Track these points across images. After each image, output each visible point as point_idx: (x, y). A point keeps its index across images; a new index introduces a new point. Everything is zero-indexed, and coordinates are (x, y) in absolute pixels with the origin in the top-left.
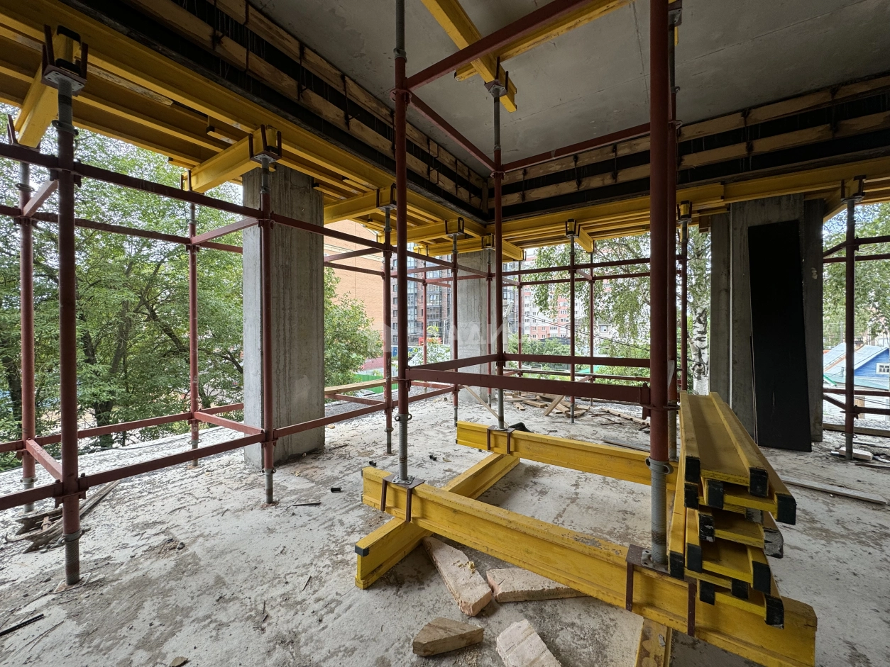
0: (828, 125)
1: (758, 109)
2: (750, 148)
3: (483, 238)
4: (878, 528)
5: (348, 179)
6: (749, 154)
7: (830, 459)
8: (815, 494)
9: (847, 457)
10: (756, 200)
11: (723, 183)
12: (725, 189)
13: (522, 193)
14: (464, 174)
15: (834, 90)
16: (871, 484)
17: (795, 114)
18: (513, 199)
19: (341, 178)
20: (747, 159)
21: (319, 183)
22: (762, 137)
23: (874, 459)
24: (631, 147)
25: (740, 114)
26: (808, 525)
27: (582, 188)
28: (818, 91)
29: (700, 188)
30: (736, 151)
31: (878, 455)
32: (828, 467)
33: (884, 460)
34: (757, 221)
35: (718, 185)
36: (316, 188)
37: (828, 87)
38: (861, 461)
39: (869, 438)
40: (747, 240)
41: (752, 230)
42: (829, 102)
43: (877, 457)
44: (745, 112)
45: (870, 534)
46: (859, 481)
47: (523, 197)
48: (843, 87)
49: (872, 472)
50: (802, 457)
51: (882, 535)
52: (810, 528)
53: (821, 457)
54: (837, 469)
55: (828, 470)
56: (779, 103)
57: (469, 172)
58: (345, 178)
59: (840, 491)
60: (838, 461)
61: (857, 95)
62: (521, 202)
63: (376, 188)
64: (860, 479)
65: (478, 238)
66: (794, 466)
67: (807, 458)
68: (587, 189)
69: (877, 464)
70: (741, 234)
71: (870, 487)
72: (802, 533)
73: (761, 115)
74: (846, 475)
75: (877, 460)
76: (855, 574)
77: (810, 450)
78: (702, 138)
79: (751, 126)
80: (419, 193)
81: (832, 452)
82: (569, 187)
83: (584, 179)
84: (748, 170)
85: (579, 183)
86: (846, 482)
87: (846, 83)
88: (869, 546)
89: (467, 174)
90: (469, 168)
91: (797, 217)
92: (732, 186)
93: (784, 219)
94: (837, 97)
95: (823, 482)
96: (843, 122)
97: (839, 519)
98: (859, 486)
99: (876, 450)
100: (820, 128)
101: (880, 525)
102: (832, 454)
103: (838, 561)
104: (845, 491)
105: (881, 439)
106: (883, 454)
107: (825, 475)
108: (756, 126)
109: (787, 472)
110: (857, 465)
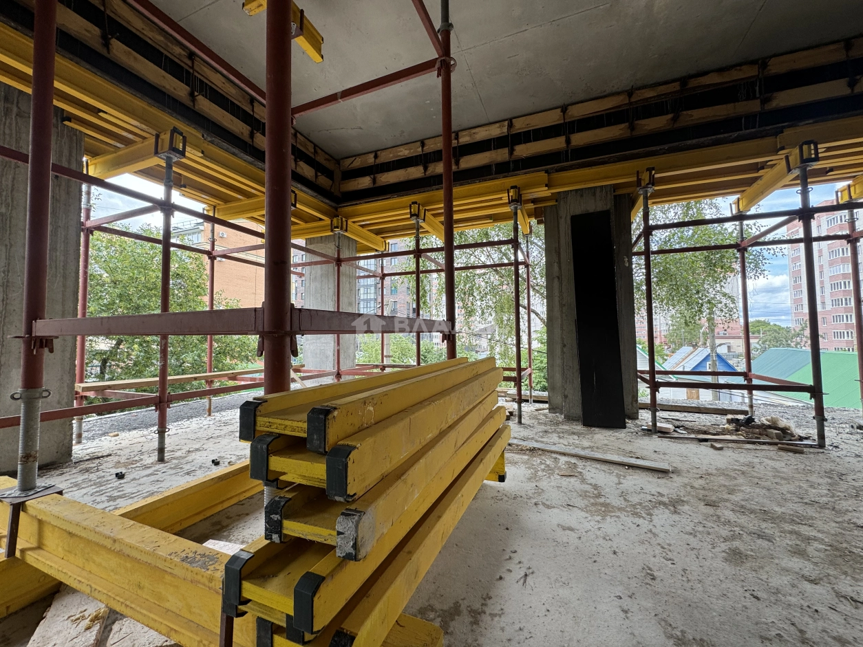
0: (627, 124)
1: (574, 106)
2: (568, 141)
3: (332, 221)
4: (655, 497)
5: (106, 113)
6: (567, 146)
7: (639, 433)
8: (613, 468)
9: (653, 431)
10: (576, 190)
11: (547, 172)
12: (549, 179)
13: (372, 176)
14: (308, 150)
15: (630, 93)
16: (664, 454)
17: (602, 113)
18: (365, 182)
19: (95, 111)
20: (567, 151)
21: (70, 118)
22: (578, 131)
23: (675, 431)
24: (470, 136)
25: (559, 110)
26: (592, 501)
27: (429, 172)
28: (618, 93)
29: (528, 176)
30: (557, 143)
31: (678, 427)
32: (635, 441)
33: (681, 432)
34: (578, 210)
35: (543, 174)
36: (66, 123)
37: (626, 91)
38: (663, 433)
39: (677, 414)
40: (570, 228)
41: (575, 219)
42: (626, 104)
43: (677, 429)
44: (564, 109)
45: (647, 504)
46: (655, 452)
47: (374, 181)
48: (637, 92)
49: (669, 443)
50: (616, 434)
51: (656, 503)
52: (593, 504)
53: (632, 433)
54: (641, 442)
55: (634, 444)
56: (589, 102)
57: (315, 149)
58: (100, 111)
59: (634, 463)
60: (645, 435)
61: (647, 99)
62: (371, 186)
63: (154, 132)
64: (657, 450)
65: (327, 221)
66: (606, 442)
67: (621, 434)
68: (432, 174)
69: (676, 435)
70: (566, 223)
71: (662, 456)
72: (582, 510)
73: (577, 112)
74: (646, 447)
75: (677, 432)
76: (615, 553)
77: (625, 427)
78: (530, 131)
79: (569, 122)
80: (234, 154)
81: (643, 427)
82: (416, 172)
83: (430, 165)
84: (567, 161)
85: (426, 169)
86: (645, 453)
87: (639, 88)
88: (640, 517)
89: (313, 151)
90: (315, 146)
91: (608, 208)
92: (556, 176)
93: (599, 209)
94: (633, 100)
95: (624, 456)
96: (636, 122)
97: (624, 491)
98: (654, 456)
99: (677, 423)
100: (623, 126)
101: (659, 493)
102: (643, 429)
103: (604, 538)
104: (639, 462)
105: (686, 414)
106: (682, 426)
107: (629, 448)
108: (573, 122)
109: (597, 448)
110: (659, 437)
